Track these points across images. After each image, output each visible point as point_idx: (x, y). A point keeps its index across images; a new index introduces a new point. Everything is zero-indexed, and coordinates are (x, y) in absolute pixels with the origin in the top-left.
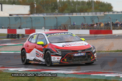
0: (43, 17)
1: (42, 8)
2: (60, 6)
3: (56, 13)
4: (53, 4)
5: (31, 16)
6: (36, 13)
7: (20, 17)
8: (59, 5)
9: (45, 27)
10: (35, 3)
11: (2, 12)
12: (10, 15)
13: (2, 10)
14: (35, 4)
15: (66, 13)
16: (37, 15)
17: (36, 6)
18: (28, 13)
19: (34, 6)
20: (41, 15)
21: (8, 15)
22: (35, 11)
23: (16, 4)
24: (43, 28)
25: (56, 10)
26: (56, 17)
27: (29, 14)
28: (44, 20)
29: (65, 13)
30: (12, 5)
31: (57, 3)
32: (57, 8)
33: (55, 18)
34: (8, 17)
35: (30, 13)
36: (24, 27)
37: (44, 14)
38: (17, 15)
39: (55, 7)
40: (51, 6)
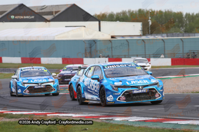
0: (162, 39)
1: (160, 26)
2: (188, 23)
3: (181, 32)
4: (177, 20)
5: (144, 38)
6: (151, 34)
7: (127, 40)
8: (186, 21)
9: (164, 54)
10: (150, 18)
11: (99, 32)
12: (112, 37)
13: (100, 30)
14: (149, 21)
15: (197, 33)
16: (153, 36)
17: (150, 23)
18: (139, 34)
19: (149, 22)
20: (159, 37)
21: (109, 38)
22: (150, 31)
23: (120, 21)
24: (161, 57)
25: (181, 28)
26: (181, 39)
27: (140, 36)
28: (163, 43)
29: (195, 33)
30: (115, 22)
31: (183, 17)
32: (182, 26)
33: (181, 41)
34: (110, 40)
35: (142, 34)
36: (134, 56)
37: (164, 35)
38: (123, 36)
39: (180, 25)
40: (174, 23)
